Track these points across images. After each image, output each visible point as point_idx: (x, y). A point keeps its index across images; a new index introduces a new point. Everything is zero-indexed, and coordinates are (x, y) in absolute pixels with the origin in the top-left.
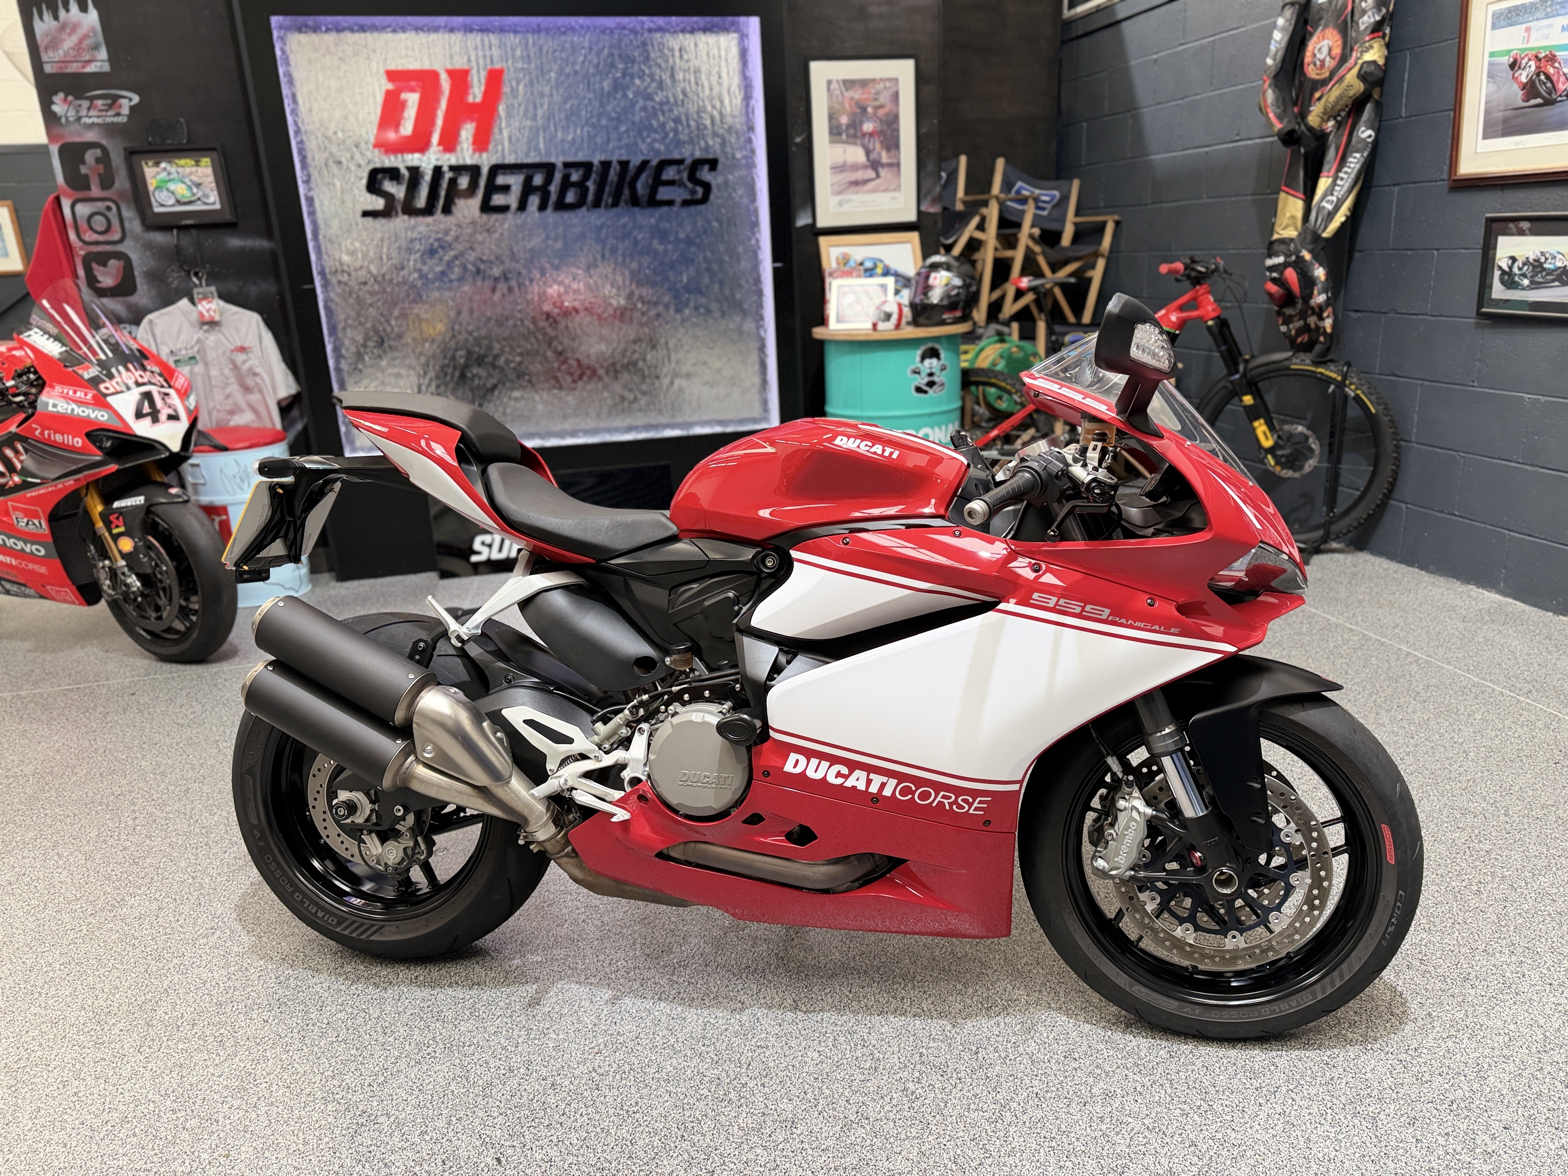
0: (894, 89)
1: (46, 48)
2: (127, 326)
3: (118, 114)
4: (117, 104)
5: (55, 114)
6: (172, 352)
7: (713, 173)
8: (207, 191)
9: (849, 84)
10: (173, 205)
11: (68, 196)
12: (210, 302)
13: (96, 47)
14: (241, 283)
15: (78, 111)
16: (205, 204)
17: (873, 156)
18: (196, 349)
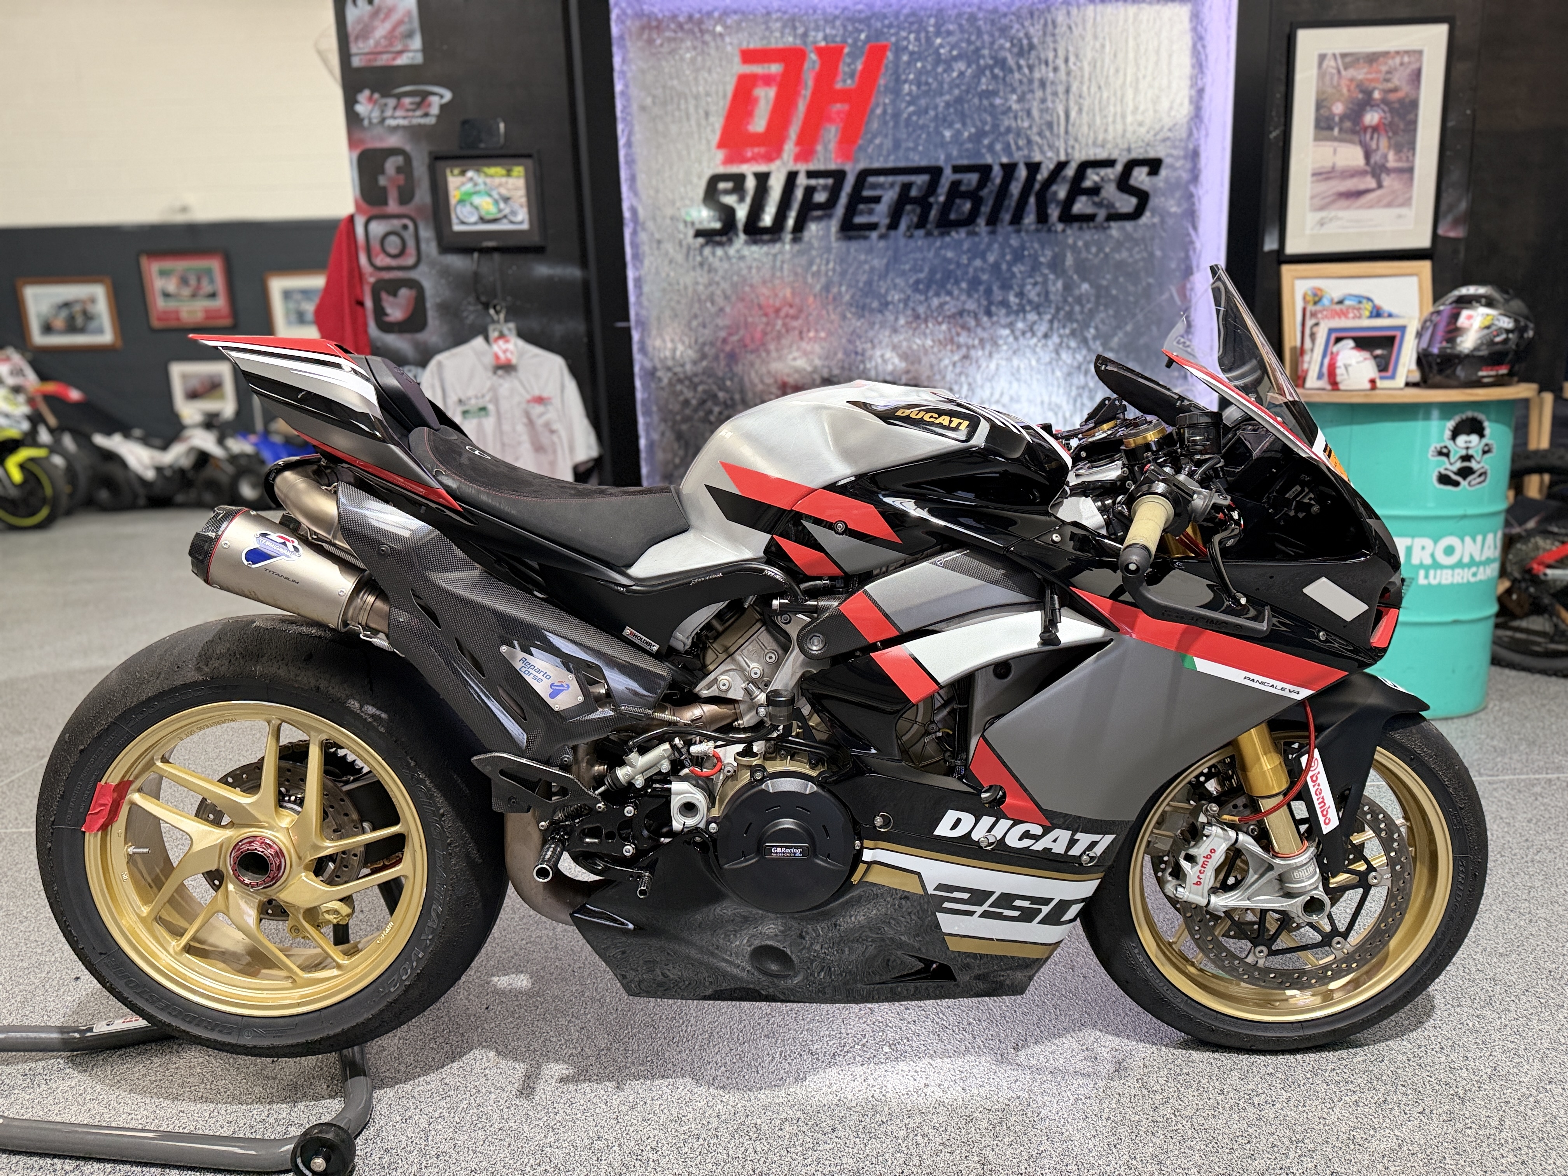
0: (1415, 66)
1: (357, 38)
2: (413, 368)
3: (426, 115)
4: (426, 103)
5: (357, 115)
6: (460, 401)
7: (1155, 179)
8: (516, 207)
9: (1350, 60)
10: (475, 223)
12: (507, 341)
13: (410, 35)
14: (545, 319)
15: (382, 112)
16: (512, 222)
17: (1376, 158)
18: (487, 398)
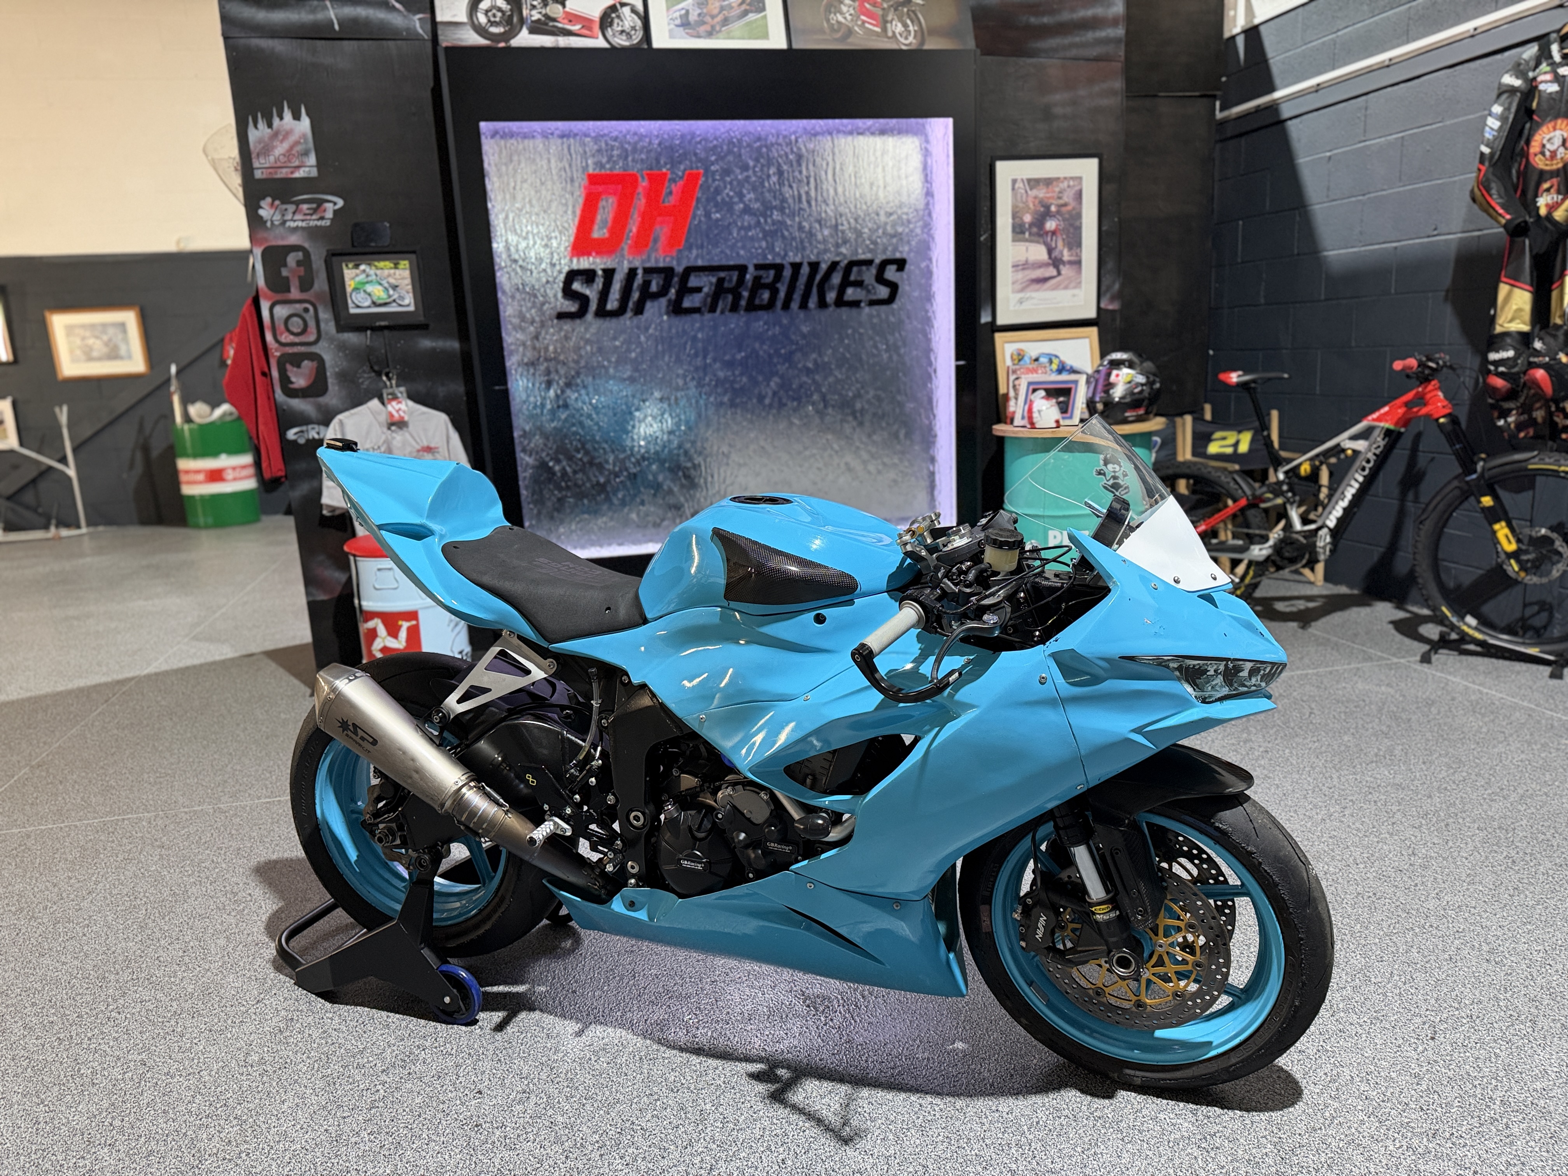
0: (1077, 188)
1: (258, 155)
3: (322, 218)
4: (322, 208)
7: (902, 274)
8: (403, 293)
9: (1034, 183)
10: (369, 307)
11: (267, 298)
13: (306, 153)
14: (430, 383)
15: (283, 215)
16: (400, 305)
17: (1055, 254)
